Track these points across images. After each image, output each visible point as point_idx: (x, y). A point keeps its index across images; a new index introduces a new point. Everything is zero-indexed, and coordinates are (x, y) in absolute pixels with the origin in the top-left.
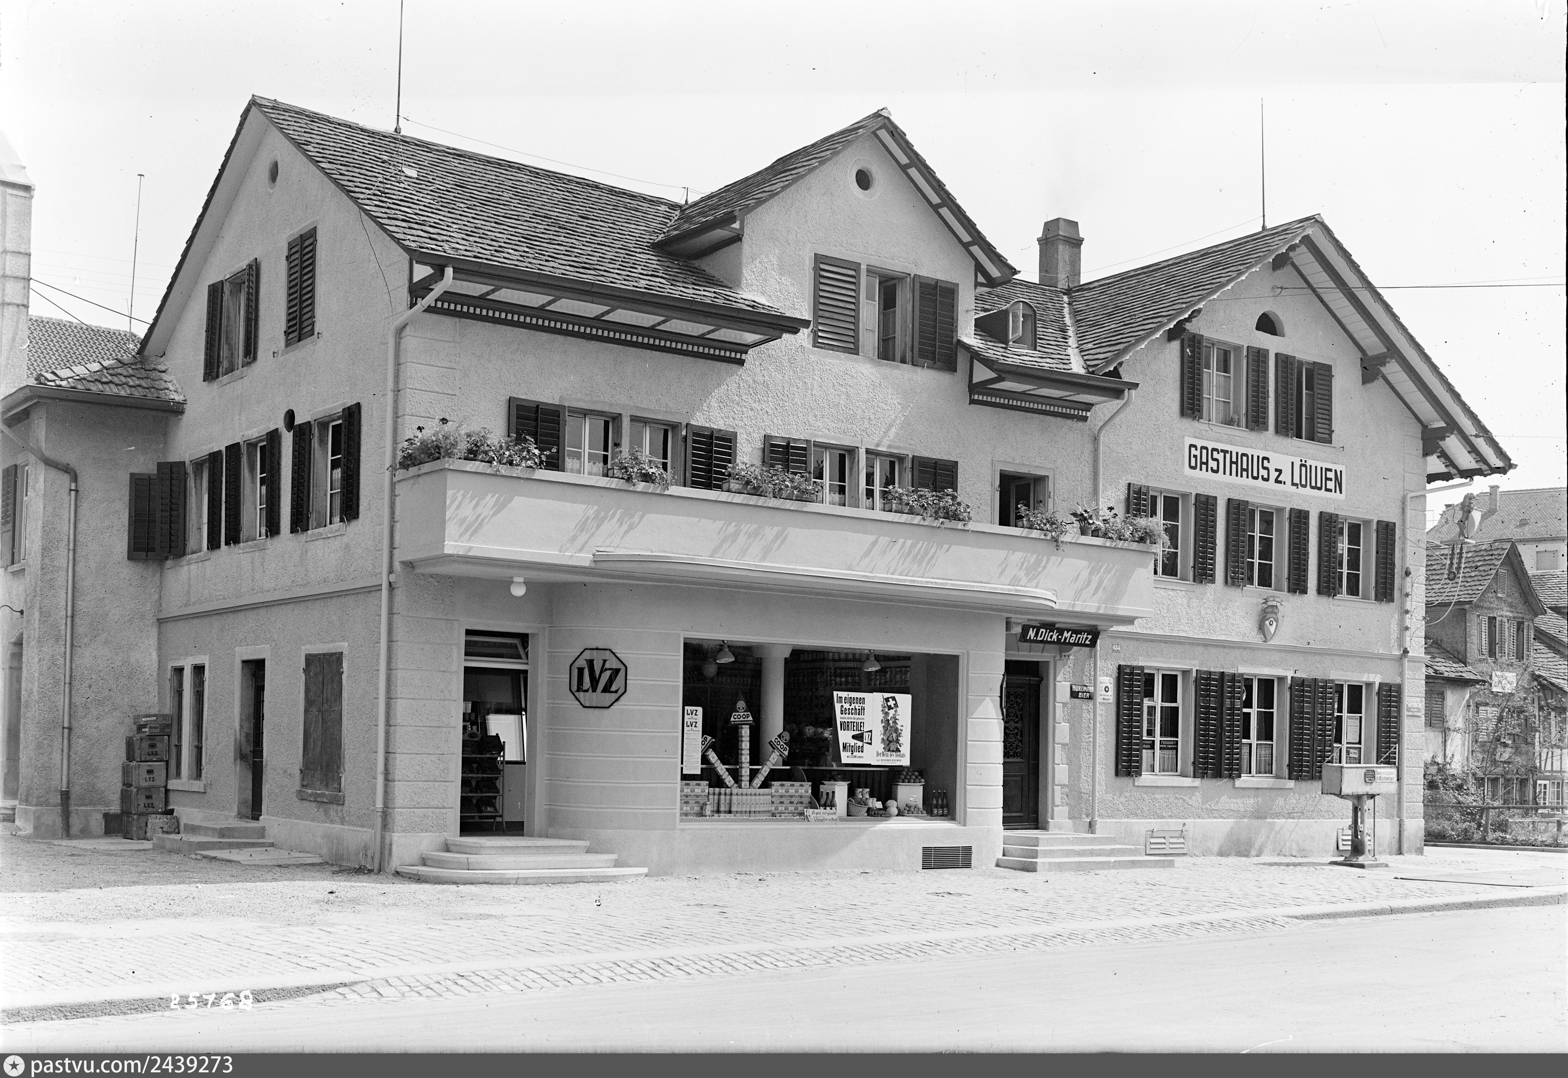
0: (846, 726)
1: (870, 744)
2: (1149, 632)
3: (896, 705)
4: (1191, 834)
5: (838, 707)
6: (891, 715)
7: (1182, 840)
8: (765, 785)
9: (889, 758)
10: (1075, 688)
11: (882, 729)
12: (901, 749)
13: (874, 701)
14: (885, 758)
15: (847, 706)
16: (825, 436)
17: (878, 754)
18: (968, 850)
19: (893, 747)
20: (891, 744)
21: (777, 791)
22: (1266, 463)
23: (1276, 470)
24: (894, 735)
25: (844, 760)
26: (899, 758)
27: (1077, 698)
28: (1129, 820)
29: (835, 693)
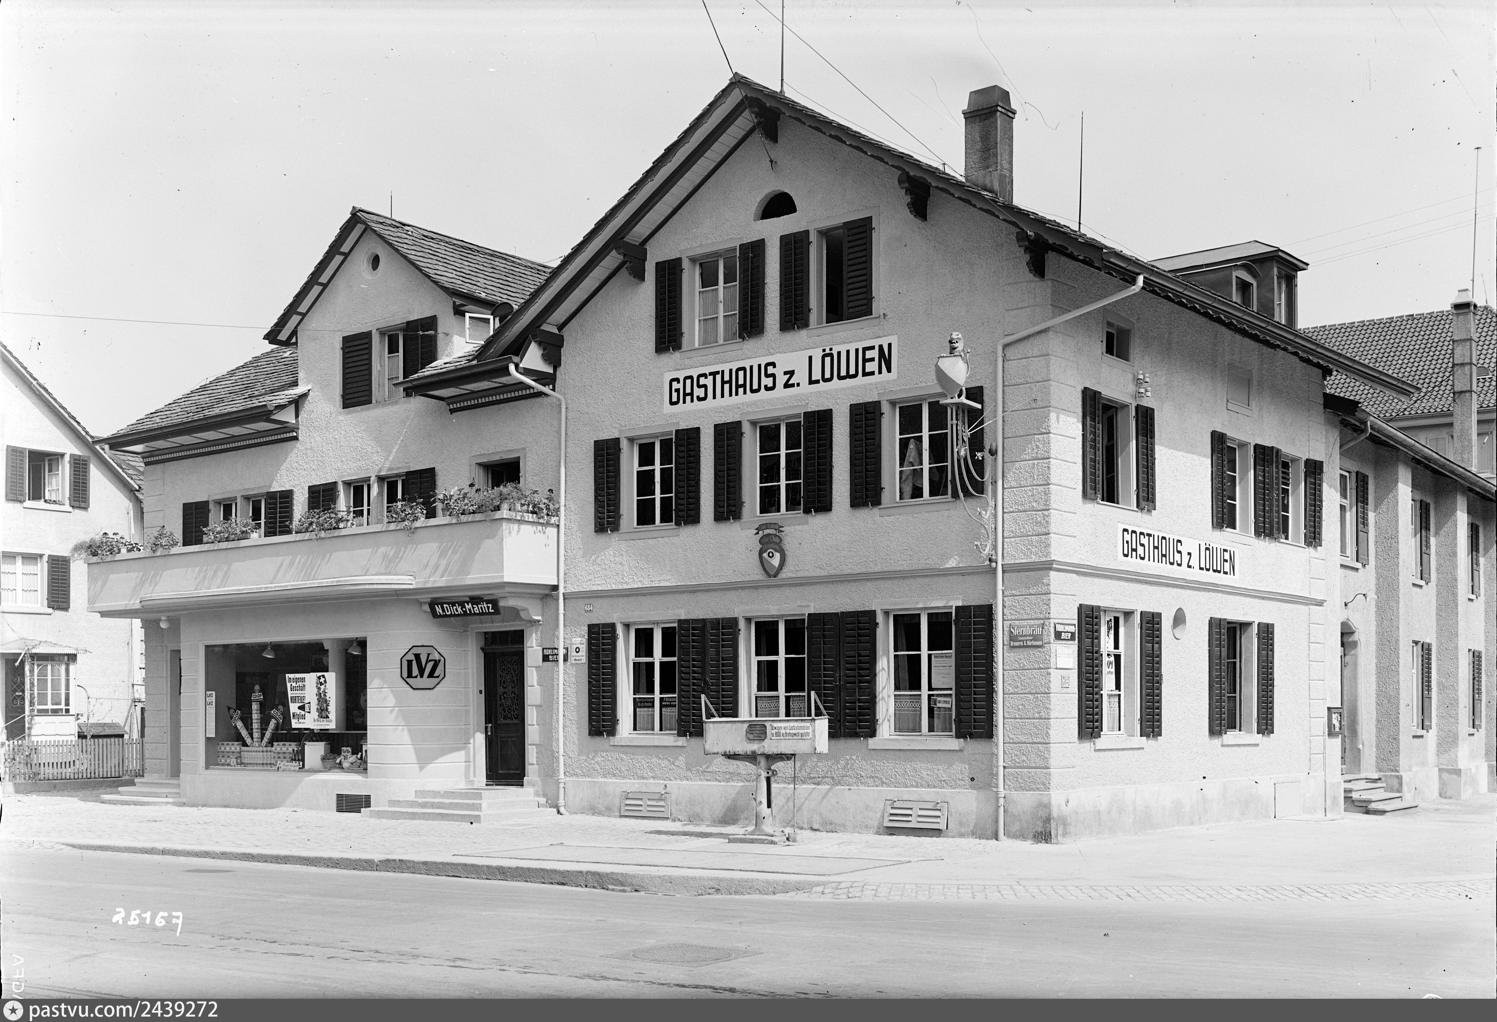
0: (294, 699)
1: (309, 712)
2: (625, 587)
3: (325, 681)
4: (674, 797)
5: (289, 685)
6: (322, 690)
7: (662, 803)
8: (271, 743)
9: (322, 723)
10: (547, 652)
11: (316, 701)
12: (329, 715)
13: (311, 678)
14: (319, 723)
15: (294, 684)
16: (349, 475)
17: (315, 721)
18: (368, 797)
19: (324, 715)
20: (323, 712)
21: (276, 749)
22: (770, 370)
23: (785, 373)
24: (325, 705)
25: (294, 726)
26: (328, 723)
27: (549, 661)
28: (605, 780)
29: (287, 675)
